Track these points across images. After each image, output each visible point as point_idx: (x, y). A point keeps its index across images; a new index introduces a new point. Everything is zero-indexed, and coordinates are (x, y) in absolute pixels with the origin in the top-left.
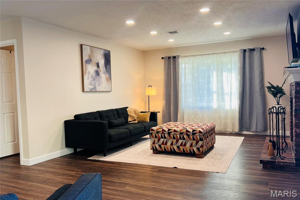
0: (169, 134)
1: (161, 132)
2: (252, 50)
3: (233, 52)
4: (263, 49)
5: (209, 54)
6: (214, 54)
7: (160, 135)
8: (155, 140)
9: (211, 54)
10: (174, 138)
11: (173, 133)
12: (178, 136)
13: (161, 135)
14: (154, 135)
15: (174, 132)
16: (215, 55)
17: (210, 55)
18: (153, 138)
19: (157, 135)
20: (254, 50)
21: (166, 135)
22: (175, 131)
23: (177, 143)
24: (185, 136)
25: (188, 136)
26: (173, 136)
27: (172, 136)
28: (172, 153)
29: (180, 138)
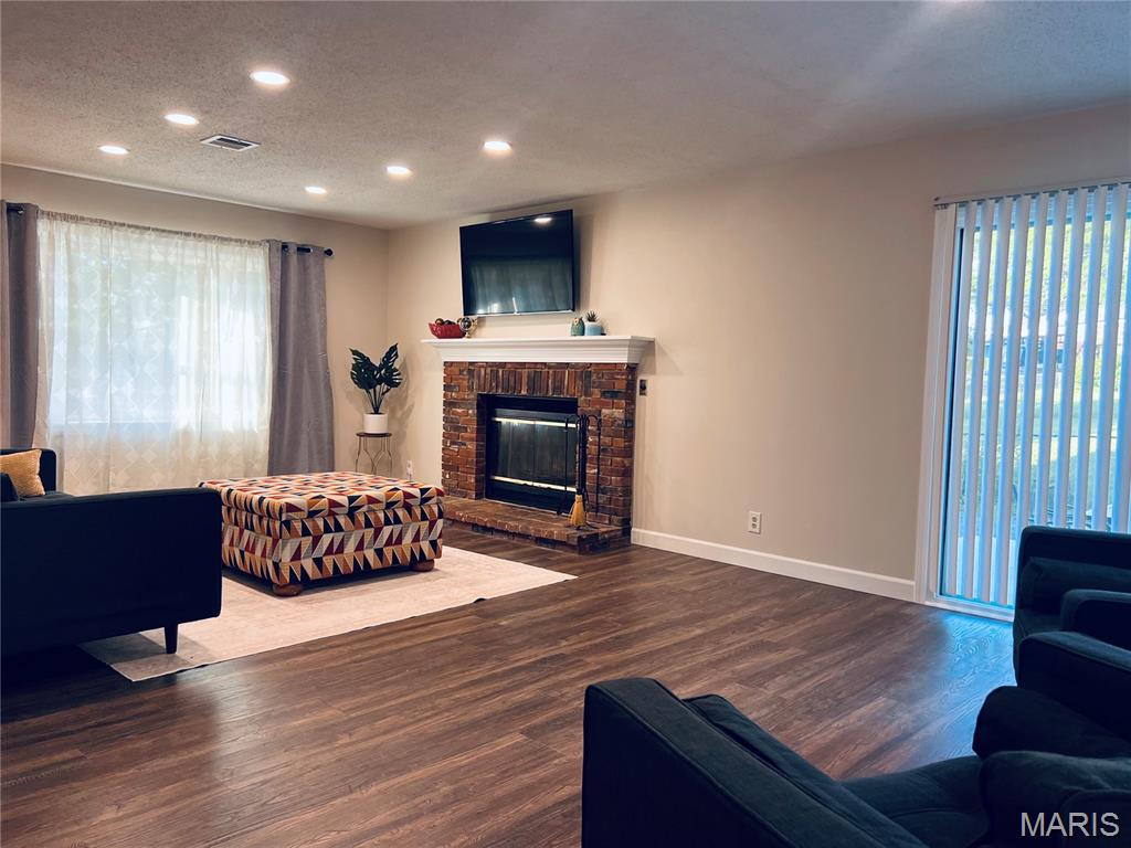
0: (351, 514)
1: (325, 512)
2: (303, 250)
3: (249, 242)
4: (329, 253)
5: (170, 232)
6: (187, 234)
7: (321, 523)
8: (300, 544)
9: (177, 233)
10: (368, 524)
11: (364, 509)
12: (381, 515)
13: (325, 522)
14: (298, 526)
15: (369, 503)
16: (191, 242)
17: (172, 235)
18: (292, 537)
19: (309, 524)
20: (309, 250)
21: (342, 520)
22: (371, 500)
23: (375, 540)
24: (401, 513)
25: (408, 507)
26: (366, 516)
27: (362, 519)
28: (362, 574)
29: (388, 522)
